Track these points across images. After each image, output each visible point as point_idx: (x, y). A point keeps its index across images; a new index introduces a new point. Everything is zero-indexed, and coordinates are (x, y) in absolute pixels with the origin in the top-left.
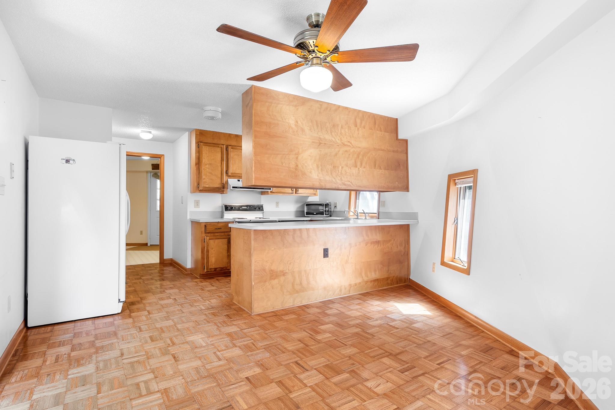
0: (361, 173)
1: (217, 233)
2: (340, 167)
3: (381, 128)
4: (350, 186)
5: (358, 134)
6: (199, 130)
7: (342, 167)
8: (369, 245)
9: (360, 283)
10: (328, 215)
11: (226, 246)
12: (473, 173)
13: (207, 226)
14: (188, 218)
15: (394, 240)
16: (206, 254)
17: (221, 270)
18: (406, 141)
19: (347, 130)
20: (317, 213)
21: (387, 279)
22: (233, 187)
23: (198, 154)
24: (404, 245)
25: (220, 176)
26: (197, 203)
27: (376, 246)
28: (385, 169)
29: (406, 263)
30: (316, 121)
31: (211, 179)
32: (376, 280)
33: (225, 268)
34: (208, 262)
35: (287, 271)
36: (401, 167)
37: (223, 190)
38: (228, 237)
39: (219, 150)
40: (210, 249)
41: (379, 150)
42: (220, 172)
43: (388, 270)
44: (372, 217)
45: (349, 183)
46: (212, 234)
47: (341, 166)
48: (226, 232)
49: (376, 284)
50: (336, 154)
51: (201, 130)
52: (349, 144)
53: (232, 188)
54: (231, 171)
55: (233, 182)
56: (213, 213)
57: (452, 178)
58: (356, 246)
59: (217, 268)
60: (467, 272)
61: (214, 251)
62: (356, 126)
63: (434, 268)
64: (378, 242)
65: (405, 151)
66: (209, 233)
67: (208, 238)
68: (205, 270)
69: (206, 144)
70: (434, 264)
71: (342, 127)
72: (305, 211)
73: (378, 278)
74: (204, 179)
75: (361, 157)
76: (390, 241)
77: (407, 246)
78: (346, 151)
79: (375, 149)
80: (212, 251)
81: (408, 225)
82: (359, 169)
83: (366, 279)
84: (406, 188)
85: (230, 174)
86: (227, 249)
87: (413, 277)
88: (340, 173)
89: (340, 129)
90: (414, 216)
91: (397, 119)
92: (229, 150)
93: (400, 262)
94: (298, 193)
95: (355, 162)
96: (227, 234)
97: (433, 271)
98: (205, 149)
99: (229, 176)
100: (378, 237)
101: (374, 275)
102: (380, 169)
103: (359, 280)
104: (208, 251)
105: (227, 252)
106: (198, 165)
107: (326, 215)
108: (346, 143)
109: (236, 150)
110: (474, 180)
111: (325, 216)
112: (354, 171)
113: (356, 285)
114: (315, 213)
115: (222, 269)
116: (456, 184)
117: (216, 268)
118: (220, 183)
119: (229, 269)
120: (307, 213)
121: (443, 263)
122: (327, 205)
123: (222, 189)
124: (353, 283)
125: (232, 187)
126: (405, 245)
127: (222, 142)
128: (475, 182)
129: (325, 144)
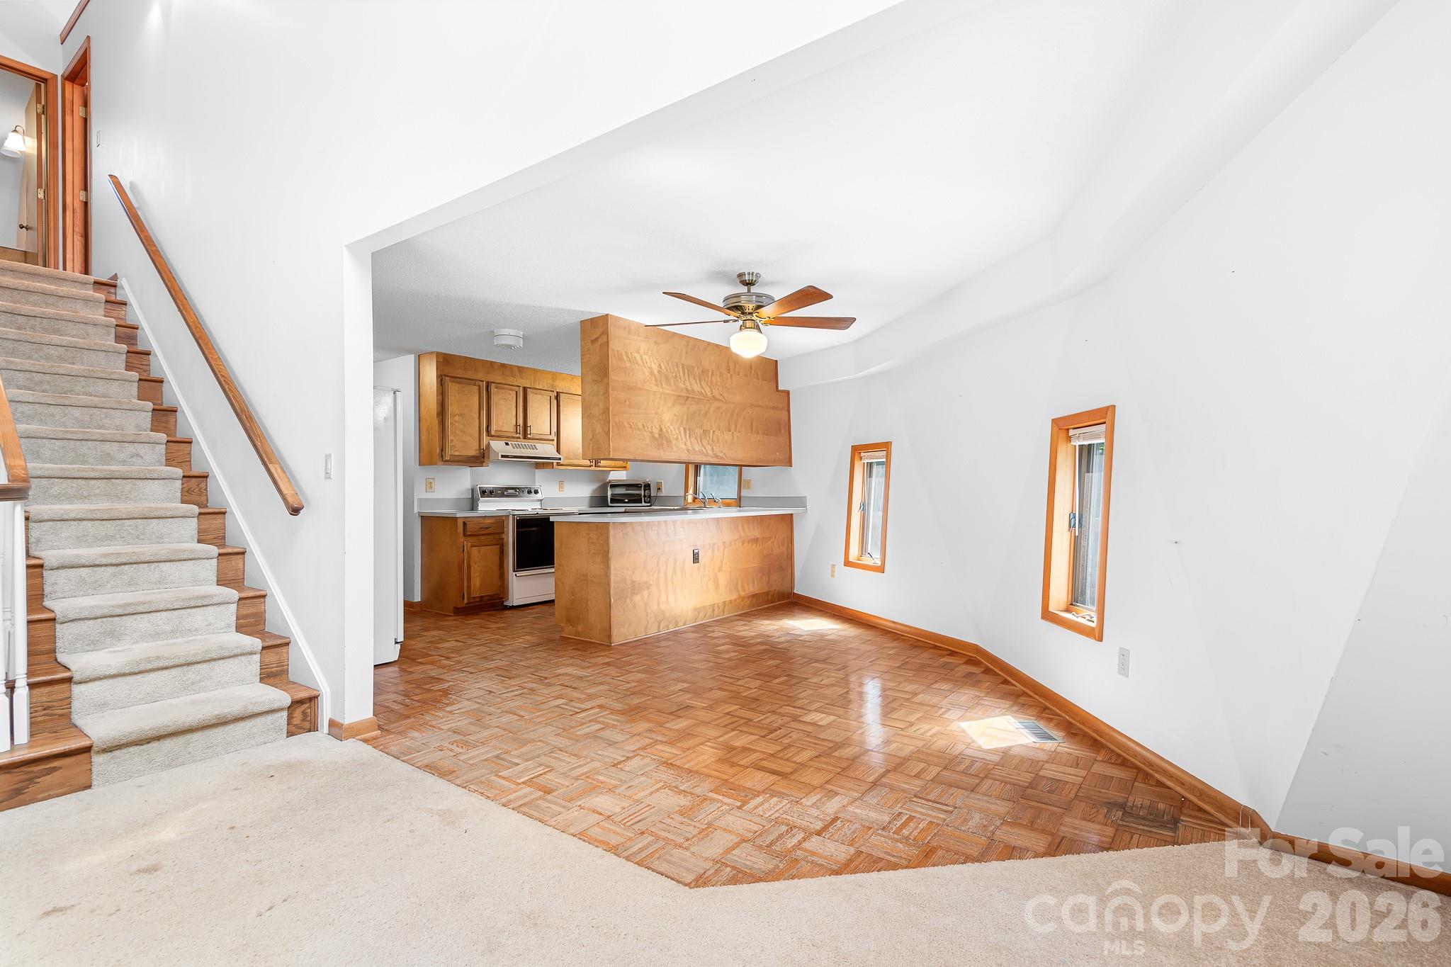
0: (735, 439)
1: (483, 535)
2: (712, 432)
3: (757, 375)
4: (722, 458)
5: (732, 383)
6: (442, 354)
7: (714, 432)
8: (746, 544)
9: (735, 600)
10: (649, 503)
11: (497, 558)
12: (886, 446)
13: (468, 523)
14: (416, 510)
15: (775, 537)
16: (466, 571)
17: (491, 600)
18: (788, 393)
19: (718, 377)
20: (629, 500)
21: (767, 593)
22: (503, 456)
23: (441, 397)
24: (786, 545)
25: (477, 435)
26: (430, 486)
27: (754, 546)
28: (764, 434)
29: (790, 571)
30: (682, 365)
31: (465, 442)
32: (754, 596)
33: (496, 596)
34: (469, 587)
35: (651, 583)
36: (783, 431)
37: (482, 460)
38: (501, 542)
39: (475, 389)
40: (472, 564)
41: (756, 406)
42: (477, 429)
43: (769, 581)
44: (728, 505)
45: (722, 455)
46: (475, 538)
47: (712, 429)
48: (497, 534)
49: (754, 601)
50: (706, 414)
51: (445, 354)
52: (721, 398)
53: (500, 458)
54: (494, 428)
55: (498, 446)
56: (457, 502)
57: (857, 450)
58: (731, 545)
59: (484, 596)
60: (881, 569)
61: (479, 566)
62: (729, 372)
63: (833, 571)
64: (756, 540)
65: (786, 409)
66: (470, 536)
67: (469, 544)
68: (466, 601)
69: (455, 379)
70: (833, 566)
71: (712, 374)
72: (609, 497)
73: (757, 592)
74: (452, 441)
75: (735, 416)
76: (771, 538)
77: (790, 545)
78: (718, 408)
79: (752, 405)
80: (476, 566)
81: (792, 514)
82: (733, 433)
83: (742, 593)
84: (789, 463)
85: (493, 433)
86: (498, 563)
87: (798, 590)
88: (710, 441)
89: (710, 376)
90: (800, 502)
91: (776, 361)
92: (492, 390)
93: (782, 569)
94: (599, 467)
95: (729, 424)
96: (497, 536)
97: (833, 576)
98: (453, 389)
99: (493, 436)
100: (756, 533)
101: (752, 588)
102: (758, 433)
103: (734, 596)
104: (469, 567)
105: (498, 567)
106: (441, 417)
107: (645, 502)
108: (718, 397)
109: (502, 391)
110: (887, 454)
111: (643, 504)
112: (728, 436)
113: (731, 603)
114: (627, 500)
115: (491, 597)
116: (861, 458)
117: (482, 597)
118: (477, 447)
119: (502, 598)
120: (613, 501)
121: (848, 563)
122: (647, 486)
123: (480, 458)
124: (728, 599)
125: (500, 456)
126: (788, 545)
127: (480, 376)
128: (888, 457)
129: (693, 398)
